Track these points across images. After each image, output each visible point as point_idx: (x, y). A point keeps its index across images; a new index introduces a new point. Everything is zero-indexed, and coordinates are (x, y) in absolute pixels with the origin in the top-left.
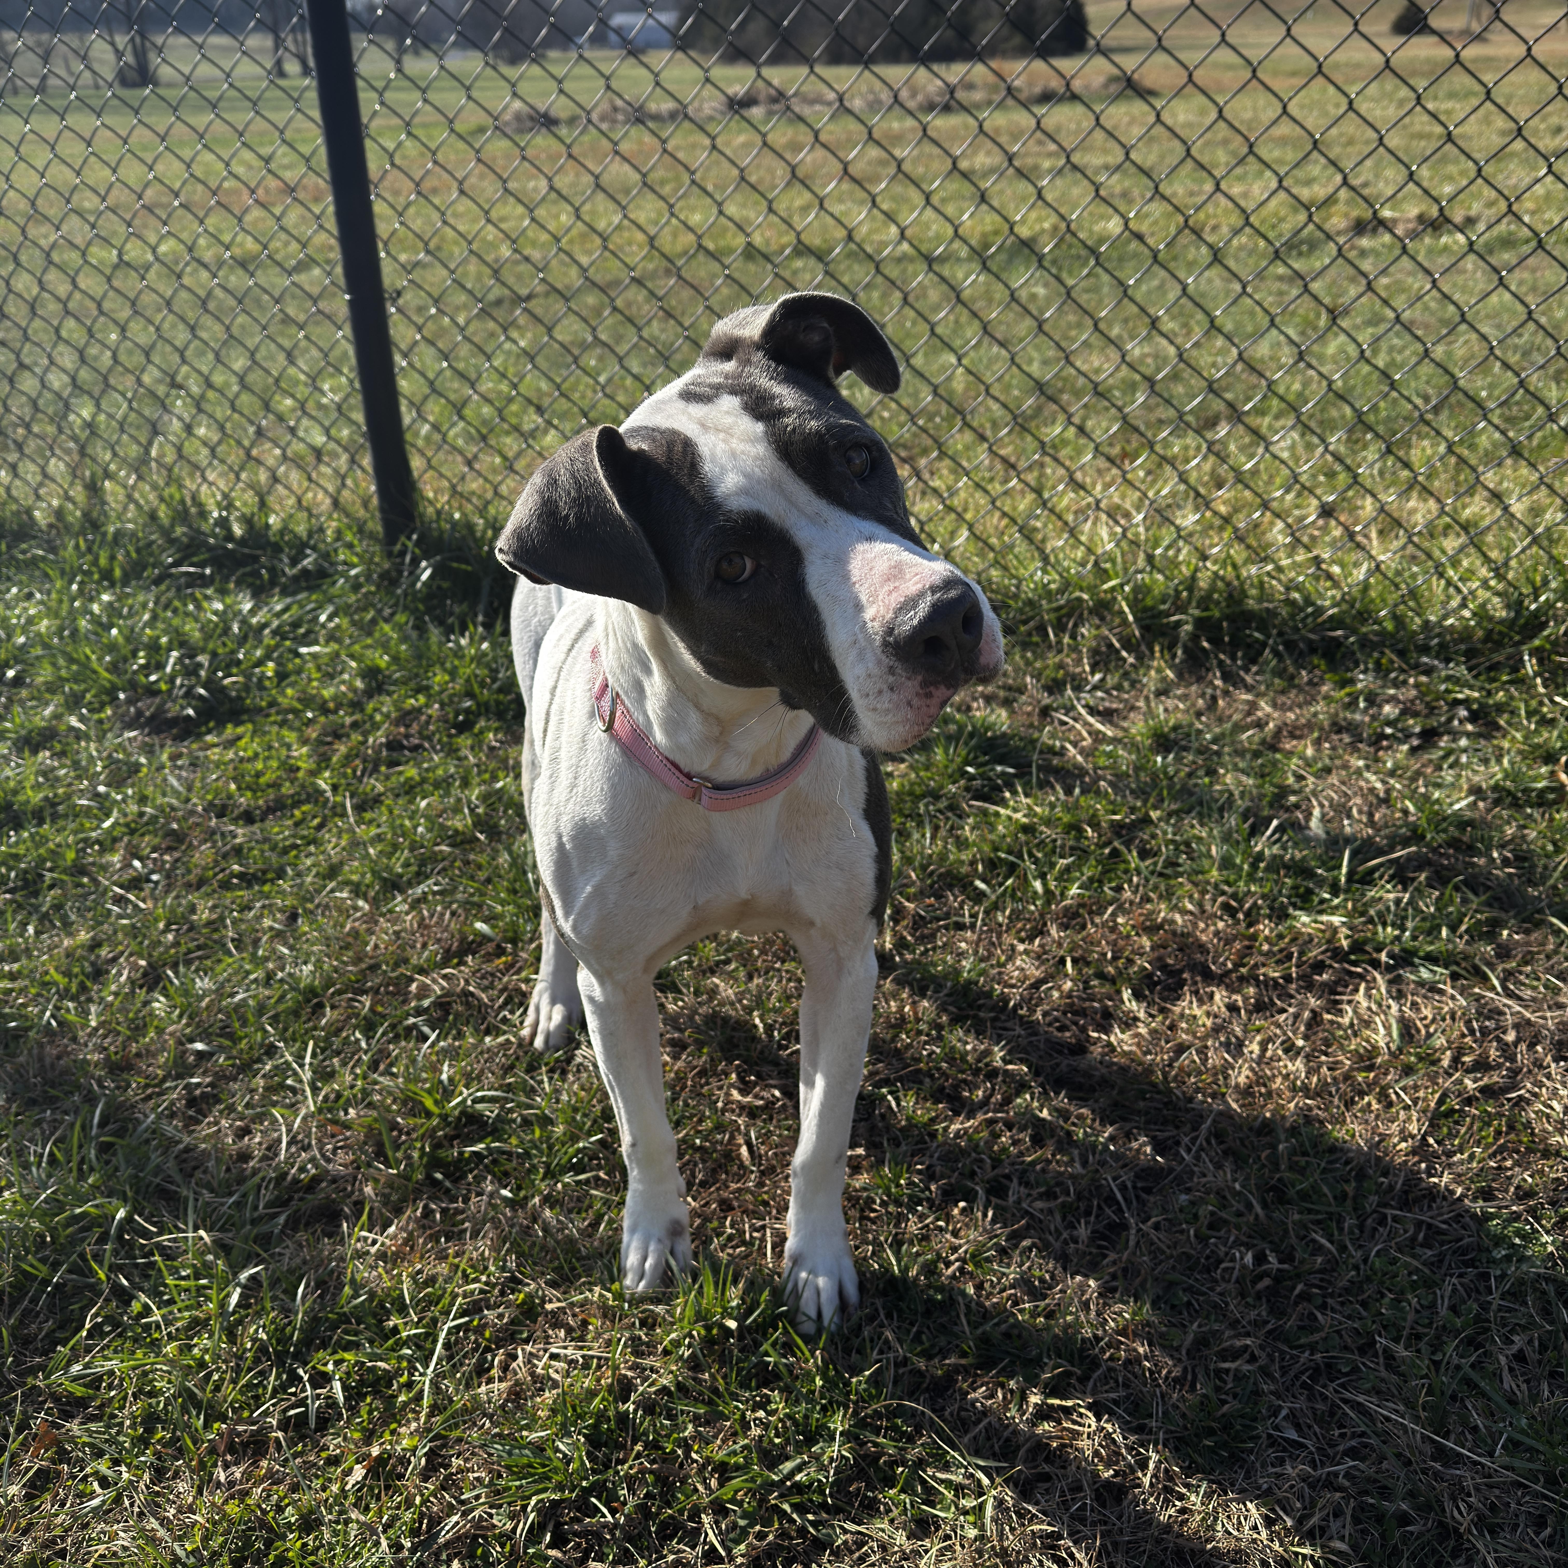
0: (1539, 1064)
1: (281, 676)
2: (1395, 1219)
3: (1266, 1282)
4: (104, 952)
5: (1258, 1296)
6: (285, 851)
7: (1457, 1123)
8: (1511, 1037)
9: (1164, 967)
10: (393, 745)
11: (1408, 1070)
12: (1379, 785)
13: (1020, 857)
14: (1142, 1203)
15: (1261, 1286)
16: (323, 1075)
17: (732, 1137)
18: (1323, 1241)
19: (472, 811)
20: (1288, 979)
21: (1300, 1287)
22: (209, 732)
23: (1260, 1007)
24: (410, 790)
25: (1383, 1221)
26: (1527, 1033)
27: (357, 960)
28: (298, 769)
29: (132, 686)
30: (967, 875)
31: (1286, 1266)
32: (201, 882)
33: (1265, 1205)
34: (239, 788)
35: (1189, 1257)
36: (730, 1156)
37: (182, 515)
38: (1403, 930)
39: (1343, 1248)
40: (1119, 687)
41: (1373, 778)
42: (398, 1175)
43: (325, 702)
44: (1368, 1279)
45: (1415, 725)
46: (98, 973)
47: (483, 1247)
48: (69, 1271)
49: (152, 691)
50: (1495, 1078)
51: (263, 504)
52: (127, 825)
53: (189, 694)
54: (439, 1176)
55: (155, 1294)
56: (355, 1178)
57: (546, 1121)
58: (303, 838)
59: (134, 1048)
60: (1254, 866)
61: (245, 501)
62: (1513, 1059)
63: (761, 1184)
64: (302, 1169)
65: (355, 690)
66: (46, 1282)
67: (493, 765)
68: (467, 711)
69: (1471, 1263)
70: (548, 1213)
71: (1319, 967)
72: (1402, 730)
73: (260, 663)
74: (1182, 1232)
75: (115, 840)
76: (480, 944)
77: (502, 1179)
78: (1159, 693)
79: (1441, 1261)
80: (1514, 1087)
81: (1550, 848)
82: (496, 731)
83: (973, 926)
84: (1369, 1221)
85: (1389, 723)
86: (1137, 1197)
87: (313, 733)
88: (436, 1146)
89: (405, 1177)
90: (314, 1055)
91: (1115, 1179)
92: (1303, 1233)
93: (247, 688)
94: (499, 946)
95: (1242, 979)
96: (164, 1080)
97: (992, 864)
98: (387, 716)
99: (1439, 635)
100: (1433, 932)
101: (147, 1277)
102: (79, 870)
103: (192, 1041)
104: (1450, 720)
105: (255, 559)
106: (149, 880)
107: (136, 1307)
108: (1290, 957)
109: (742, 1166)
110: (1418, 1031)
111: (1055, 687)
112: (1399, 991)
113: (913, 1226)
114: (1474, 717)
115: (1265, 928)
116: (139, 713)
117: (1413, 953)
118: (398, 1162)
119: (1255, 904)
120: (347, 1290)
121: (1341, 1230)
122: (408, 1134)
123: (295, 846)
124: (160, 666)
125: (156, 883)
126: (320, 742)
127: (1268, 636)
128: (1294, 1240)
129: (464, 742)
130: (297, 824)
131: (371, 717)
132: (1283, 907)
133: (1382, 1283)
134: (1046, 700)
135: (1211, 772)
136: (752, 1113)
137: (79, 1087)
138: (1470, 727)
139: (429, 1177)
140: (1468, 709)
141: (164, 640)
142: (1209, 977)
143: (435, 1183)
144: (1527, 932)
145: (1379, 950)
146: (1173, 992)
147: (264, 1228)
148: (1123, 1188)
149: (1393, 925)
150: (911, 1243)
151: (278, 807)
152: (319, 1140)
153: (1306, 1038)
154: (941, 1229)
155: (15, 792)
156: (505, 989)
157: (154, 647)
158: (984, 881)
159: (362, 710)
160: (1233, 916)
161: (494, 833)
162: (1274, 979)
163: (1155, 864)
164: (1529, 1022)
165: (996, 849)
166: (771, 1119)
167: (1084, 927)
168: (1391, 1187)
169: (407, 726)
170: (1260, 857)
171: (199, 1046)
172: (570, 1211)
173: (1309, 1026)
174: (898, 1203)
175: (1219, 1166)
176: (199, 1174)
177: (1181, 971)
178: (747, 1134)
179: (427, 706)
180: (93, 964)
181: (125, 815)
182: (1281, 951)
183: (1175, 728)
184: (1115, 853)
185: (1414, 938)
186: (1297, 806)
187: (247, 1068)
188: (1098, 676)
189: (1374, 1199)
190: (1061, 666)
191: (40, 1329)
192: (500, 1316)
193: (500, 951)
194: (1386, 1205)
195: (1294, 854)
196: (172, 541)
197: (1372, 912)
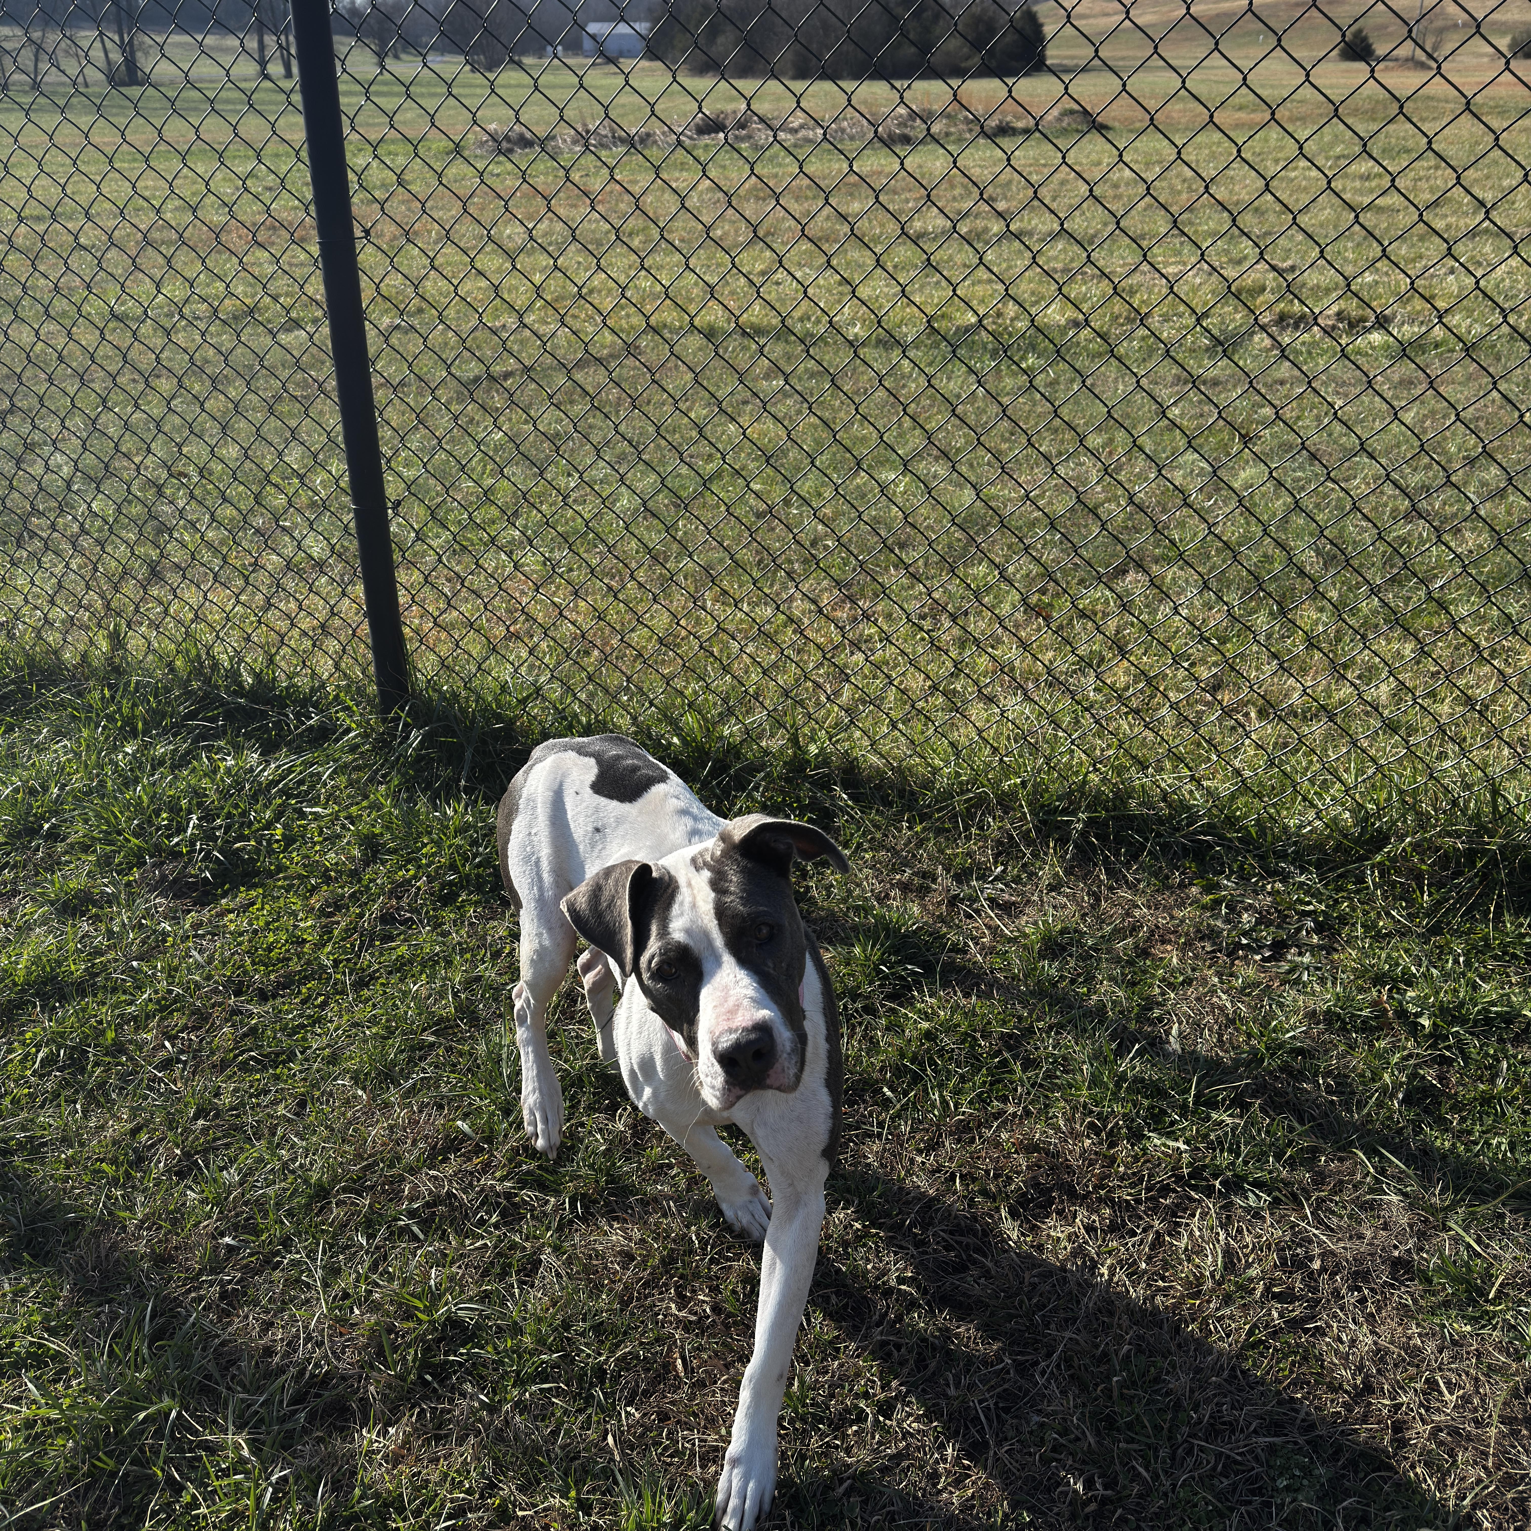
0: (1336, 1294)
1: (289, 840)
2: (1202, 1449)
3: (1093, 1507)
4: (143, 1137)
5: (1087, 1517)
6: (294, 1031)
7: (1261, 1354)
8: (1316, 1265)
9: (1036, 1185)
10: (386, 918)
11: (1227, 1300)
12: (1228, 1005)
13: (921, 1064)
14: (1001, 1422)
15: (1088, 1510)
16: (333, 1272)
17: (670, 1350)
18: (1141, 1470)
19: (455, 995)
20: (1138, 1201)
21: (1119, 1511)
22: (224, 895)
23: (1114, 1228)
24: (401, 967)
25: (1189, 1452)
26: (1330, 1263)
27: (359, 1157)
28: (305, 941)
29: (157, 850)
30: (877, 1081)
31: (1109, 1492)
32: (224, 1065)
33: (1098, 1433)
34: (253, 963)
35: (1034, 1479)
36: (668, 1366)
37: (197, 671)
38: (1238, 1155)
39: (1156, 1477)
40: (1017, 880)
41: (1224, 997)
42: (395, 1376)
43: (327, 870)
44: (1174, 1506)
45: (1267, 936)
46: (140, 1160)
47: (467, 1451)
48: (131, 1463)
49: (175, 854)
50: (1298, 1310)
51: (271, 660)
52: (158, 1002)
53: (208, 857)
54: (428, 1377)
55: (201, 1484)
56: (361, 1377)
57: (516, 1330)
58: (310, 1017)
59: (174, 1241)
60: (1118, 1086)
61: (255, 659)
62: (1315, 1290)
63: (692, 1398)
64: (317, 1365)
65: (351, 859)
66: (113, 1474)
67: (473, 942)
68: (451, 883)
69: (1259, 1491)
70: (517, 1418)
71: (1165, 1190)
72: (1256, 940)
73: (269, 825)
74: (1030, 1454)
75: (149, 1017)
76: (462, 1141)
77: (480, 1383)
78: (1052, 888)
79: (1234, 1490)
80: (1313, 1318)
81: (1368, 1074)
82: (477, 903)
83: (879, 1136)
84: (1180, 1450)
85: (1245, 934)
86: (998, 1416)
87: (316, 901)
88: (427, 1350)
89: (401, 1377)
90: (324, 1252)
91: (980, 1402)
92: (1126, 1460)
93: (257, 851)
94: (477, 1145)
95: (1100, 1200)
96: (200, 1273)
97: (899, 1071)
98: (382, 887)
99: (1295, 843)
100: (1261, 1158)
101: (194, 1468)
102: (118, 1048)
103: (222, 1235)
104: (1299, 930)
105: (264, 715)
106: (179, 1061)
107: (186, 1498)
108: (1141, 1180)
109: (677, 1376)
110: (1240, 1260)
111: (962, 876)
112: (1228, 1217)
113: (814, 1442)
114: (1319, 929)
115: (1123, 1150)
116: (163, 877)
117: (1244, 1179)
118: (396, 1363)
119: (1117, 1123)
120: (357, 1492)
121: (1156, 1457)
122: (403, 1337)
123: (302, 1026)
124: (181, 829)
125: (185, 1063)
126: (322, 913)
127: (1147, 840)
128: (1118, 1467)
129: (448, 915)
130: (304, 1002)
131: (368, 888)
132: (1140, 1128)
133: (1185, 1510)
134: (955, 890)
135: (1090, 979)
136: (687, 1327)
137: (129, 1279)
138: (1315, 939)
139: (420, 1377)
140: (1315, 921)
141: (184, 802)
142: (1073, 1196)
143: (426, 1383)
144: (1341, 1160)
145: (1215, 1176)
146: (1043, 1209)
147: (289, 1426)
148: (987, 1410)
149: (1230, 1151)
150: (812, 1459)
151: (287, 983)
152: (330, 1336)
153: (1149, 1259)
154: (837, 1447)
155: (59, 963)
156: (482, 1190)
157: (174, 808)
158: (891, 1088)
159: (359, 881)
160: (1098, 1134)
161: (474, 1020)
162: (1127, 1201)
163: (1037, 1075)
164: (1332, 1253)
165: (902, 1056)
166: (703, 1333)
167: (972, 1141)
168: (1200, 1421)
169: (399, 898)
170: (1123, 1077)
171: (227, 1240)
172: (536, 1418)
173: (1152, 1247)
174: (803, 1420)
175: (1064, 1392)
176: (234, 1370)
177: (1051, 1190)
178: (682, 1347)
179: (415, 877)
180: (135, 1150)
181: (156, 992)
182: (1134, 1174)
183: (1062, 932)
184: (1004, 1063)
185: (1245, 1163)
186: (1160, 1019)
187: (269, 1262)
188: (1000, 869)
189: (1185, 1430)
190: (969, 854)
191: (110, 1516)
192: (480, 1519)
193: (478, 1150)
194: (1194, 1436)
195: (1152, 1074)
196: (188, 694)
197: (1212, 1137)
